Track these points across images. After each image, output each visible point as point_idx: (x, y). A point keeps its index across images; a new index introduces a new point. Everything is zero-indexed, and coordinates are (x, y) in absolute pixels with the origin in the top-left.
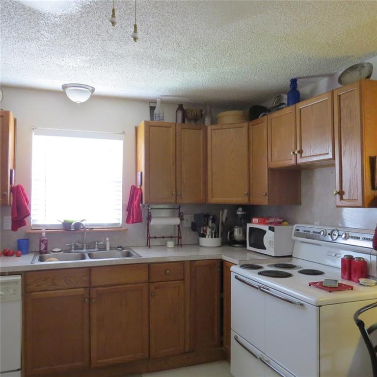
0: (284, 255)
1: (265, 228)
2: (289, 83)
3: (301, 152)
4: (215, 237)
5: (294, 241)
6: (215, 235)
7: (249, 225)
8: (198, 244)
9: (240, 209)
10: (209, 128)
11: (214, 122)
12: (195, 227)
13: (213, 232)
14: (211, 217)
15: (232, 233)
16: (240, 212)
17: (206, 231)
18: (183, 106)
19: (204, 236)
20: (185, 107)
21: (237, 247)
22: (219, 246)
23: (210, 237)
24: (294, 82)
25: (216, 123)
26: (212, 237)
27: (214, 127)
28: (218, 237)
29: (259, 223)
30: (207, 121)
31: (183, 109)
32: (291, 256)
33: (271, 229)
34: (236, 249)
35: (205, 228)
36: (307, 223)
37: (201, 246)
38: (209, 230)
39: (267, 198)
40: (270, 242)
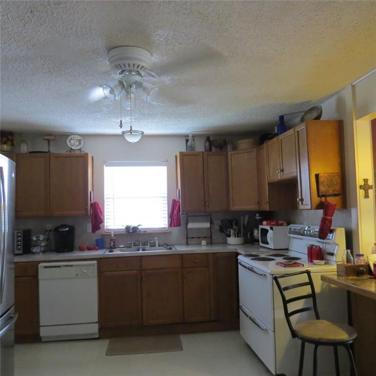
0: (282, 248)
1: (268, 228)
2: (278, 119)
3: (282, 171)
4: (238, 237)
5: (290, 238)
6: (238, 235)
7: (261, 227)
8: (225, 243)
9: (257, 215)
10: (229, 154)
11: (235, 148)
12: (221, 230)
13: (236, 232)
14: (234, 221)
15: (252, 233)
16: (258, 217)
17: (230, 232)
18: (210, 138)
19: (229, 236)
20: (211, 139)
21: (256, 244)
22: (242, 244)
23: (234, 236)
24: (281, 118)
25: (236, 149)
26: (235, 237)
27: (233, 152)
28: (240, 237)
29: (267, 225)
30: (229, 147)
31: (210, 139)
32: (288, 249)
33: (272, 228)
34: (256, 246)
35: (229, 230)
36: (300, 224)
37: (229, 244)
38: (232, 231)
39: (268, 205)
40: (271, 238)
